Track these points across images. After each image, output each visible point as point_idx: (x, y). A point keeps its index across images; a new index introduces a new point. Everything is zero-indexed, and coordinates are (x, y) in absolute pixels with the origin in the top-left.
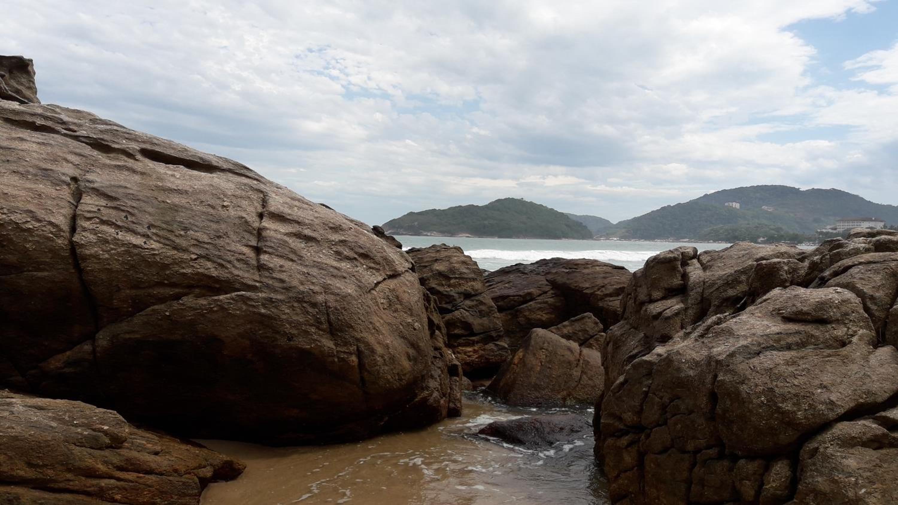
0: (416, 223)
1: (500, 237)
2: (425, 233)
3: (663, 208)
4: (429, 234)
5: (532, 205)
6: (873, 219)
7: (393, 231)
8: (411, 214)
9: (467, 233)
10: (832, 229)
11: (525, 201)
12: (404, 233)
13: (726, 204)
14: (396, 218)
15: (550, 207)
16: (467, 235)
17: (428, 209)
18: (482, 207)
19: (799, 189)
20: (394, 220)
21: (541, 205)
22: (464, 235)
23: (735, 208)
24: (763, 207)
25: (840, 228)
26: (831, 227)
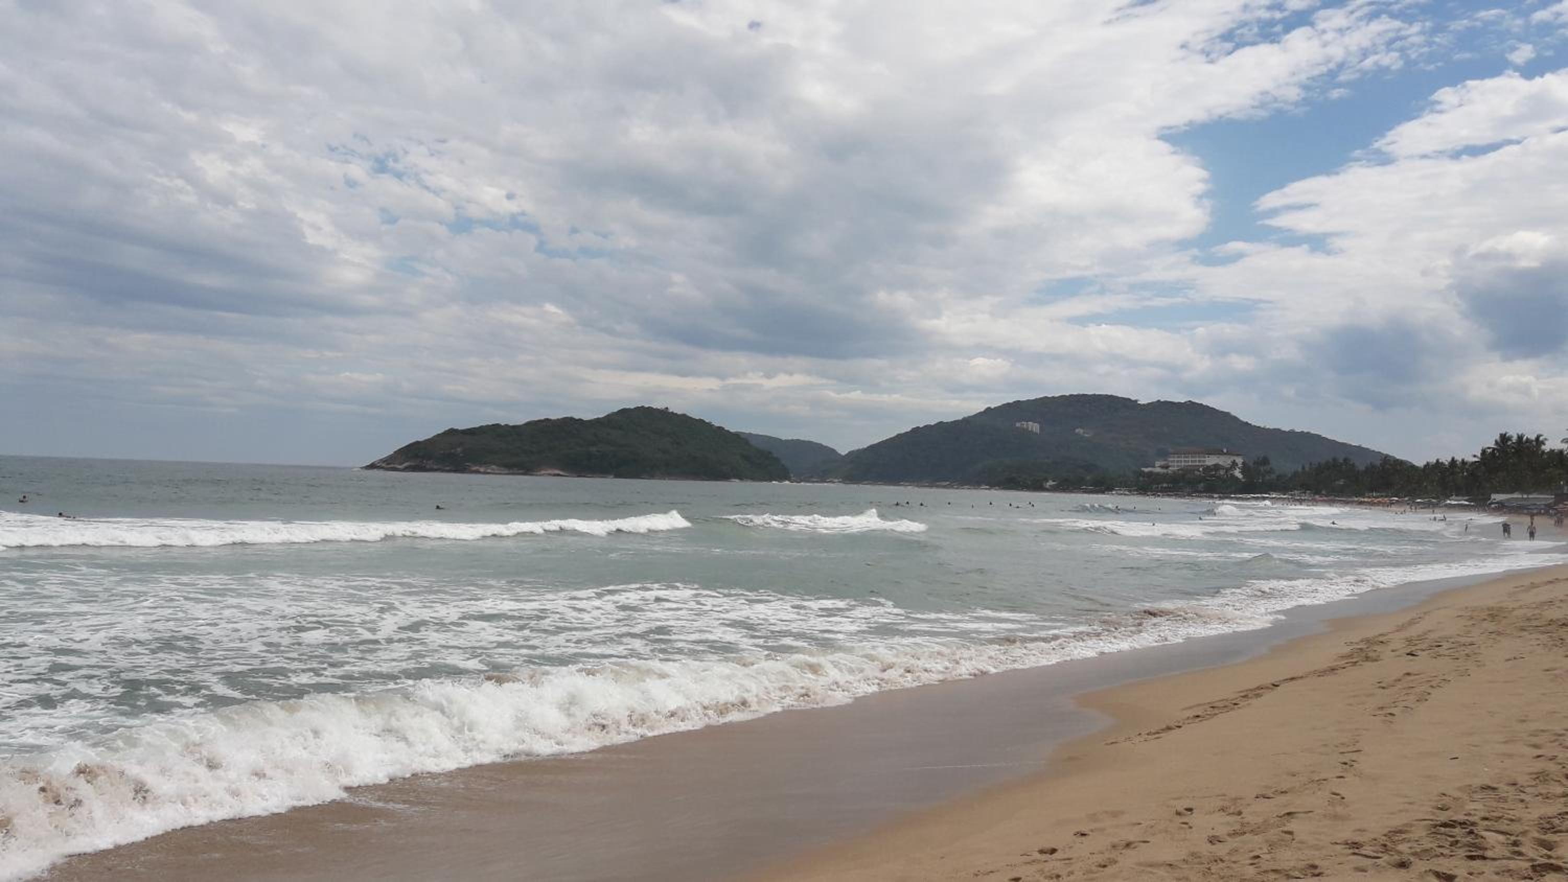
0: (459, 450)
1: (618, 476)
2: (474, 468)
3: (916, 430)
4: (482, 470)
5: (684, 421)
6: (1225, 451)
7: (412, 464)
8: (452, 432)
9: (553, 466)
10: (1162, 467)
11: (672, 413)
12: (435, 467)
13: (1018, 425)
14: (421, 438)
15: (716, 424)
16: (557, 472)
17: (484, 424)
18: (590, 421)
19: (1136, 401)
20: (417, 443)
21: (702, 421)
22: (550, 472)
23: (1032, 431)
24: (1077, 431)
25: (1174, 466)
26: (1163, 463)
